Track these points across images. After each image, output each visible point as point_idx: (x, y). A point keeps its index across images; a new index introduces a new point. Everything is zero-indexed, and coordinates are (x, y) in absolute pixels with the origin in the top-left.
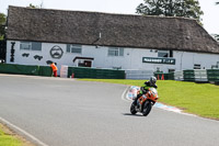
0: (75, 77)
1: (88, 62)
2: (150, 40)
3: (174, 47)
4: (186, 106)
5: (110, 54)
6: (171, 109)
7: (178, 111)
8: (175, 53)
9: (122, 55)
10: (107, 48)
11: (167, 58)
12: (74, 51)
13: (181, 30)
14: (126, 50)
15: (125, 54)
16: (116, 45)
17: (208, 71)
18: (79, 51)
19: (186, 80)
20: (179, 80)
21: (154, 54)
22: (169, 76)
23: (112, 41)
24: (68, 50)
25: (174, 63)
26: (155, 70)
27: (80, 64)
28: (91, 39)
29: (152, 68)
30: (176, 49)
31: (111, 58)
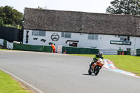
0: (67, 53)
1: (75, 44)
2: (115, 29)
3: (130, 34)
4: (138, 72)
5: (89, 38)
6: (128, 74)
7: (133, 75)
8: (131, 38)
9: (97, 39)
10: (87, 35)
11: (126, 41)
12: (66, 36)
13: (135, 23)
14: (100, 36)
15: (99, 39)
16: (93, 33)
18: (70, 36)
19: (138, 55)
20: (133, 55)
21: (118, 39)
22: (127, 53)
23: (90, 30)
24: (62, 36)
25: (130, 44)
26: (118, 49)
27: (70, 45)
28: (78, 29)
29: (116, 48)
30: (132, 36)
31: (90, 41)
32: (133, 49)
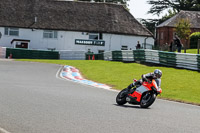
0: (12, 57)
1: (25, 44)
2: (82, 23)
3: (103, 30)
4: (115, 84)
5: (45, 36)
6: (101, 86)
7: (107, 88)
8: (104, 35)
9: (56, 37)
10: (42, 32)
11: (97, 40)
12: (12, 34)
13: (109, 14)
14: (60, 33)
15: (59, 37)
16: (51, 28)
17: (134, 51)
18: (16, 34)
19: (114, 60)
20: (108, 60)
21: (86, 36)
22: (99, 56)
23: (46, 24)
24: (6, 33)
25: (103, 45)
26: (86, 51)
27: (17, 46)
28: (28, 22)
29: (84, 49)
30: (105, 32)
31: (46, 40)
32: (108, 50)
